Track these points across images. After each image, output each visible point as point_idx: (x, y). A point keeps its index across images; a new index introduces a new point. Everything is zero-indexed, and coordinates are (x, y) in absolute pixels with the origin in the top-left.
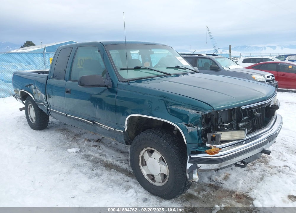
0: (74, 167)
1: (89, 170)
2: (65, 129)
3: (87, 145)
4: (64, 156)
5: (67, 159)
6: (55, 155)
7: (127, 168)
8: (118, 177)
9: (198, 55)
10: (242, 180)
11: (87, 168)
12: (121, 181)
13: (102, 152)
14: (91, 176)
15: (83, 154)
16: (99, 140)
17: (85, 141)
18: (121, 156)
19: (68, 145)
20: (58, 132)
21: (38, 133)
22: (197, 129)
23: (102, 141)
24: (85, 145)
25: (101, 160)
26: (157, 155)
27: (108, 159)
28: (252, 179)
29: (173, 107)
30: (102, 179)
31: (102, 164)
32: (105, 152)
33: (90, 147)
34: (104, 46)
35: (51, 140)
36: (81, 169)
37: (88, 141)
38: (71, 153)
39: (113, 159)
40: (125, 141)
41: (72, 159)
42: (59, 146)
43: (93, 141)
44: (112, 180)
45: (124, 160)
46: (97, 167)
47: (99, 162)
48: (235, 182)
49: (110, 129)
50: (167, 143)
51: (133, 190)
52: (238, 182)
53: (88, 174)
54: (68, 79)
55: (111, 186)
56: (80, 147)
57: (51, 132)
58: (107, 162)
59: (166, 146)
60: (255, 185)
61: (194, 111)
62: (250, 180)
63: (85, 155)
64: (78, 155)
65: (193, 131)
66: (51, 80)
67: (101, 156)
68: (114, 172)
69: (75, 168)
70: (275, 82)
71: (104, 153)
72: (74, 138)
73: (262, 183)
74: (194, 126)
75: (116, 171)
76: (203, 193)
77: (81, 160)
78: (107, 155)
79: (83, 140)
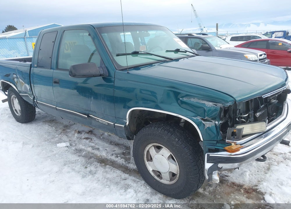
0: (65, 165)
1: (82, 167)
2: (53, 120)
3: (78, 138)
4: (53, 152)
5: (57, 156)
6: (44, 151)
7: (124, 163)
8: (115, 175)
9: (188, 35)
10: (249, 171)
11: (80, 165)
12: (118, 179)
13: (95, 145)
14: (85, 174)
15: (74, 148)
16: (91, 132)
17: (75, 133)
18: (116, 149)
19: (57, 139)
20: (46, 124)
21: (24, 126)
22: (215, 124)
23: (94, 132)
24: (75, 137)
25: (94, 155)
26: (166, 152)
27: (102, 153)
28: (259, 169)
29: (185, 99)
30: (98, 178)
31: (95, 160)
32: (98, 145)
33: (81, 140)
34: (95, 29)
35: (38, 134)
36: (73, 167)
37: (78, 133)
38: (61, 148)
39: (107, 153)
40: (127, 136)
41: (62, 155)
42: (48, 140)
43: (83, 133)
44: (108, 179)
45: (119, 154)
46: (91, 164)
47: (93, 157)
48: (242, 174)
49: (108, 123)
50: (179, 141)
51: (132, 190)
52: (245, 174)
53: (81, 173)
54: (55, 67)
55: (108, 186)
56: (70, 140)
57: (39, 124)
58: (100, 157)
59: (178, 145)
60: (263, 177)
61: (211, 104)
62: (257, 170)
63: (76, 149)
64: (69, 150)
65: (210, 126)
66: (35, 69)
67: (94, 150)
68: (109, 168)
69: (67, 166)
70: (266, 61)
71: (97, 147)
72: (64, 130)
73: (269, 173)
74: (212, 121)
75: (111, 167)
76: (208, 190)
77: (73, 156)
78: (101, 149)
79: (73, 132)
